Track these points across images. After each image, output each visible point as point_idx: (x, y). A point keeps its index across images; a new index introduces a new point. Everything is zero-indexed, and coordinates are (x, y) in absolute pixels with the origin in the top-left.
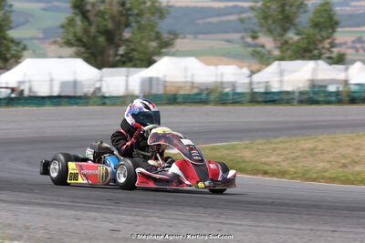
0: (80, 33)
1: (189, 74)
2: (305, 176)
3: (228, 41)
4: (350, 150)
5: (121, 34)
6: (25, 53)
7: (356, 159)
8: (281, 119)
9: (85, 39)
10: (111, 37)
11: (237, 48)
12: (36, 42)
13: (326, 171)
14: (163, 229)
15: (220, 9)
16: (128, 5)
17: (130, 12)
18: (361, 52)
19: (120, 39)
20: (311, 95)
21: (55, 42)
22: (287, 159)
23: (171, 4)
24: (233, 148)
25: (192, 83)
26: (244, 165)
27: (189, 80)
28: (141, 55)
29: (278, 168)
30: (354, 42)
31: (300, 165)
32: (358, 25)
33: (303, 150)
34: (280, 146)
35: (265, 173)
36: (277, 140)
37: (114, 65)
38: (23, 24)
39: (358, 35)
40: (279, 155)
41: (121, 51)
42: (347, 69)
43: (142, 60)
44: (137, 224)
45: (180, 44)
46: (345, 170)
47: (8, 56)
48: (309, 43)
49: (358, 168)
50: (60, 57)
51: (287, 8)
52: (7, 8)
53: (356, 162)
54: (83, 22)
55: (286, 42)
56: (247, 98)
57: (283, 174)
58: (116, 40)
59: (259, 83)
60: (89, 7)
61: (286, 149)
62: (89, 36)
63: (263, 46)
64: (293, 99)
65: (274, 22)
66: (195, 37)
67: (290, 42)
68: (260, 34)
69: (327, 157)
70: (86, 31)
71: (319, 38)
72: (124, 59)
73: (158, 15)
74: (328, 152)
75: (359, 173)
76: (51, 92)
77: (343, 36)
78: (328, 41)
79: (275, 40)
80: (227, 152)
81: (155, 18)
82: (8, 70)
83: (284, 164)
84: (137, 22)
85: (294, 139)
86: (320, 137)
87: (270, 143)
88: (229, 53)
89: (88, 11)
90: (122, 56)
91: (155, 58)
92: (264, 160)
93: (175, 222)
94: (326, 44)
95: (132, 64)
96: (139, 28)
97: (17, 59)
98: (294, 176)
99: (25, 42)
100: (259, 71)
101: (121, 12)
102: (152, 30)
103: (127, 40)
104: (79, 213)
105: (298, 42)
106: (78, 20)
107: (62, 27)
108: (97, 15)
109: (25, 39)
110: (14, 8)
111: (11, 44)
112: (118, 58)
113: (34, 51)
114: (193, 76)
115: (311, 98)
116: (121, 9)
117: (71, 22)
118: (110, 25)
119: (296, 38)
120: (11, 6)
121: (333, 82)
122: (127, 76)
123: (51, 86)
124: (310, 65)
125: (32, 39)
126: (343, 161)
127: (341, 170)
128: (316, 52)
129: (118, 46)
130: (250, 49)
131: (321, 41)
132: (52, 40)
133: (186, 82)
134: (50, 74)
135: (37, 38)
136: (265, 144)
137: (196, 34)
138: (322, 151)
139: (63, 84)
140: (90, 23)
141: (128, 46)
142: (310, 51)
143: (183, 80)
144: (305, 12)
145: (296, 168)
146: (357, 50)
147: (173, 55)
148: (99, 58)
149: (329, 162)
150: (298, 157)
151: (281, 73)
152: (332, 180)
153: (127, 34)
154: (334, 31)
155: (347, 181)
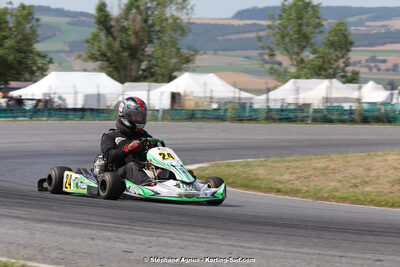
0: (104, 48)
1: (208, 91)
2: (317, 196)
3: (247, 58)
4: (361, 170)
5: (143, 50)
6: (51, 66)
7: (367, 179)
8: (294, 137)
9: (109, 54)
10: (134, 52)
11: (255, 65)
12: (62, 55)
13: (337, 191)
14: (174, 250)
15: (239, 26)
16: (150, 22)
17: (152, 29)
18: (375, 70)
19: (143, 55)
20: (325, 113)
21: (79, 57)
22: (299, 177)
23: (191, 21)
24: (248, 165)
25: (211, 98)
26: (258, 182)
27: (208, 95)
28: (163, 70)
29: (290, 186)
30: (367, 61)
31: (312, 184)
32: (372, 45)
33: (315, 169)
34: (293, 164)
35: (278, 191)
36: (291, 158)
37: (136, 80)
38: (50, 37)
39: (371, 54)
40: (292, 173)
41: (144, 66)
42: (360, 88)
43: (163, 75)
44: (149, 245)
45: (199, 60)
46: (356, 190)
47: (35, 68)
48: (324, 62)
49: (368, 189)
50: (85, 70)
51: (304, 28)
52: (34, 22)
53: (367, 183)
54: (107, 37)
55: (302, 61)
56: (263, 115)
57: (295, 192)
58: (139, 55)
59: (275, 100)
60: (112, 23)
61: (299, 167)
62: (113, 51)
63: (280, 64)
64: (307, 117)
65: (291, 41)
66: (215, 53)
67: (306, 59)
68: (277, 52)
69: (339, 176)
70: (109, 46)
71: (335, 58)
72: (145, 74)
73: (179, 32)
74: (340, 171)
75: (369, 194)
76: (76, 104)
77: (357, 55)
78: (343, 60)
79: (291, 58)
80: (242, 169)
81: (176, 35)
82: (35, 82)
83: (297, 182)
84: (159, 38)
85: (307, 157)
86: (333, 156)
87: (284, 161)
88: (248, 69)
89: (112, 26)
90: (144, 70)
91: (175, 74)
92: (277, 178)
93: (186, 243)
94: (341, 63)
95: (154, 79)
96: (161, 44)
97: (43, 72)
98: (306, 195)
99: (51, 55)
100: (275, 88)
101: (143, 28)
102: (174, 47)
103: (148, 56)
104: (94, 232)
105: (313, 60)
106: (102, 35)
107: (88, 42)
108: (120, 31)
109: (51, 52)
110: (41, 22)
111: (37, 58)
112: (140, 72)
113: (60, 64)
114: (212, 91)
115: (325, 116)
116: (144, 25)
117: (95, 37)
118: (133, 41)
119: (312, 56)
120: (38, 20)
121: (346, 100)
122: (149, 91)
123: (75, 99)
124: (325, 83)
125: (58, 52)
126: (353, 181)
127: (351, 190)
128: (331, 71)
129: (141, 61)
130: (268, 66)
131: (336, 61)
132: (77, 53)
133: (205, 97)
134: (74, 87)
135: (63, 52)
136: (279, 162)
137: (216, 51)
138: (334, 171)
139: (87, 97)
140: (114, 38)
141: (149, 61)
142: (325, 70)
143: (202, 95)
144: (322, 32)
145: (308, 187)
146: (371, 69)
147: (194, 71)
148: (123, 73)
149: (340, 181)
150: (310, 176)
151: (297, 91)
152: (343, 200)
153: (149, 50)
154: (348, 50)
155: (356, 201)
